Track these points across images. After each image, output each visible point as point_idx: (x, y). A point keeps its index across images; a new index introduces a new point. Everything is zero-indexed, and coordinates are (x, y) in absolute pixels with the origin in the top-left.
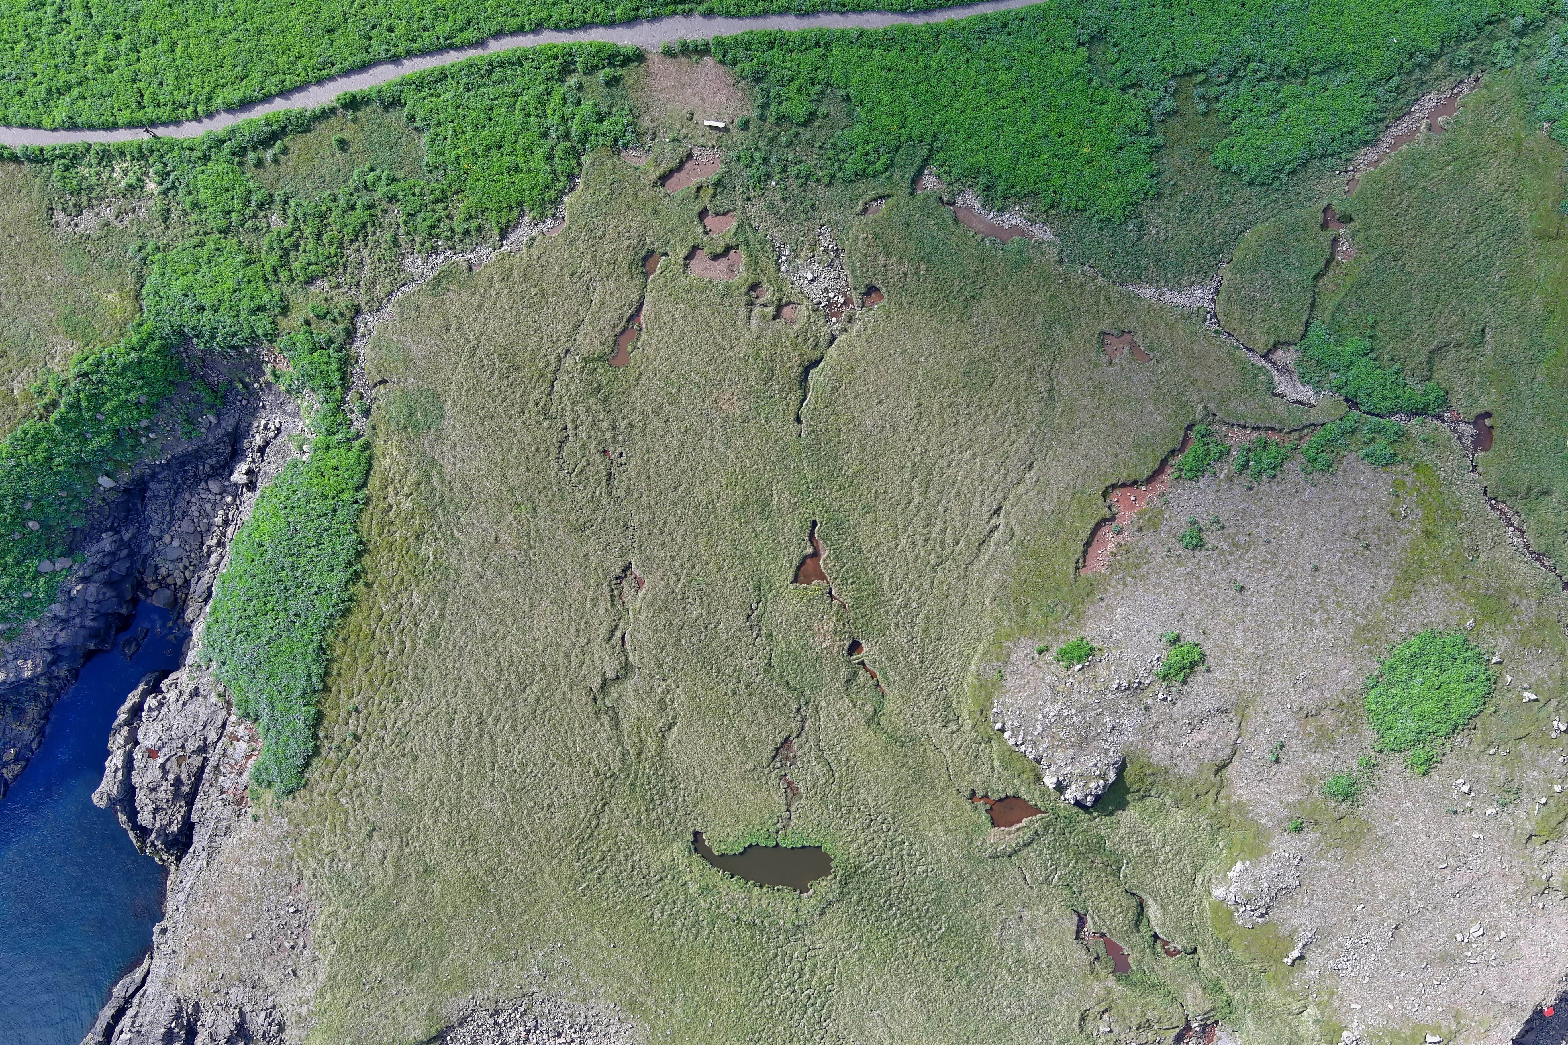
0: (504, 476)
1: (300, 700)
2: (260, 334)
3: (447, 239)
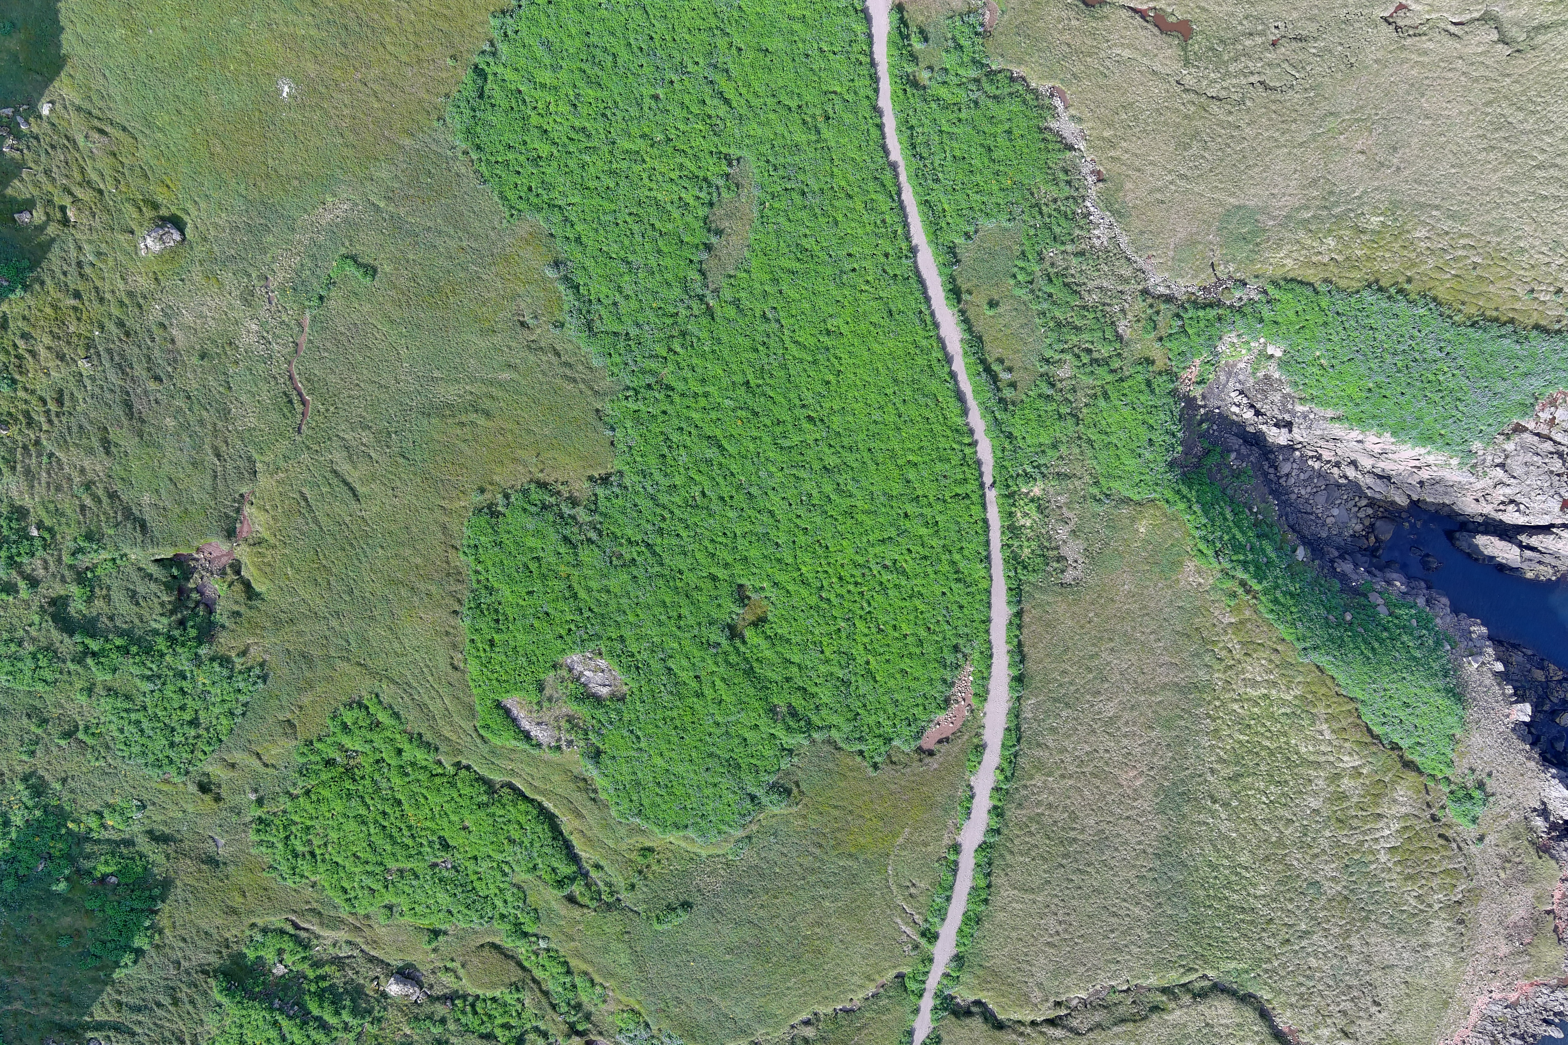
2: (1170, 386)
3: (1077, 204)
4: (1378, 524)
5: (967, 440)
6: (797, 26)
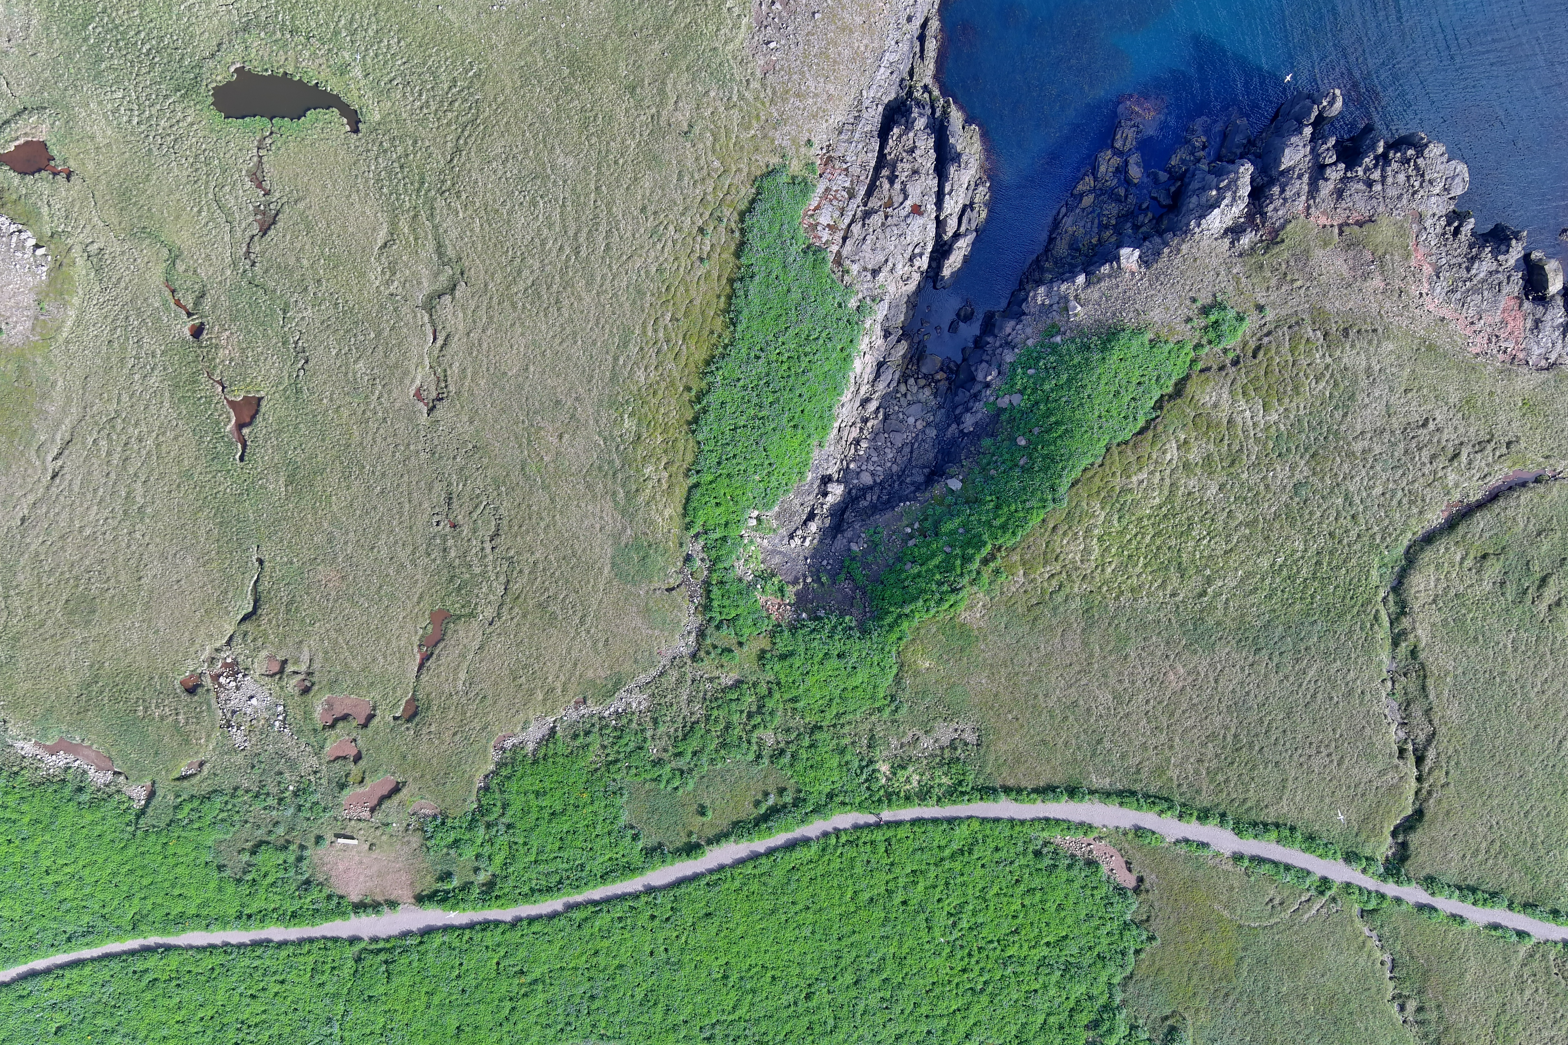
0: (552, 500)
1: (756, 270)
2: (786, 633)
3: (607, 726)
4: (924, 370)
5: (833, 841)
6: (436, 1000)
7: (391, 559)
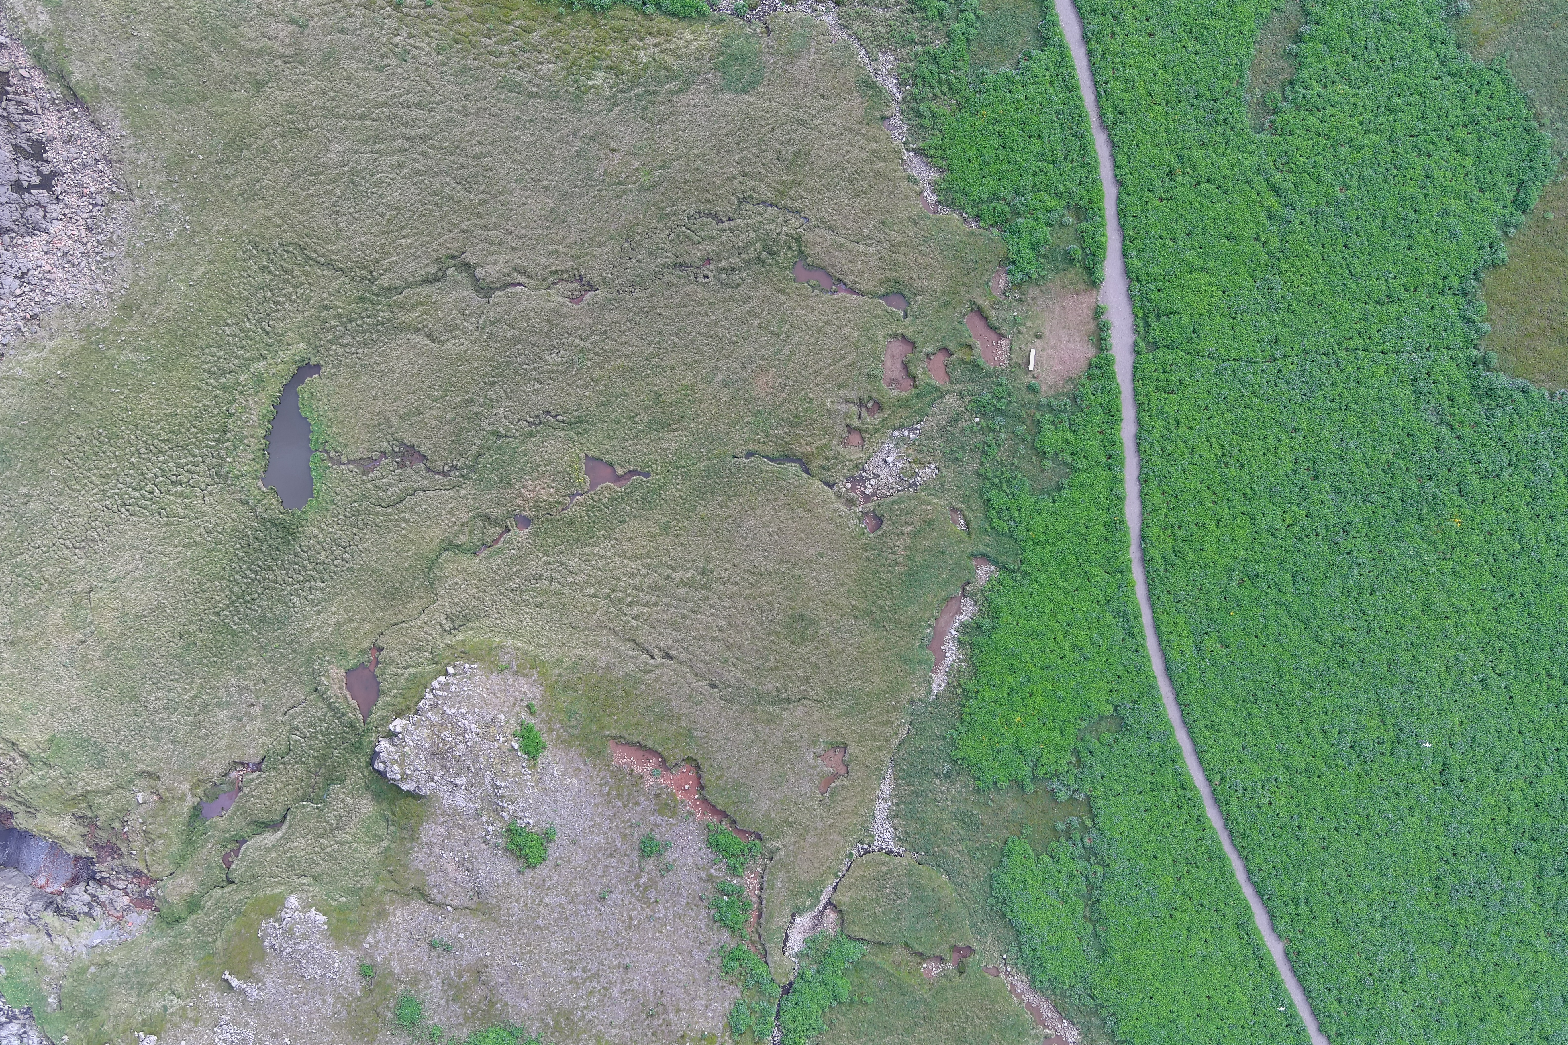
0: (679, 158)
3: (912, 94)
6: (1198, 262)
7: (743, 323)
